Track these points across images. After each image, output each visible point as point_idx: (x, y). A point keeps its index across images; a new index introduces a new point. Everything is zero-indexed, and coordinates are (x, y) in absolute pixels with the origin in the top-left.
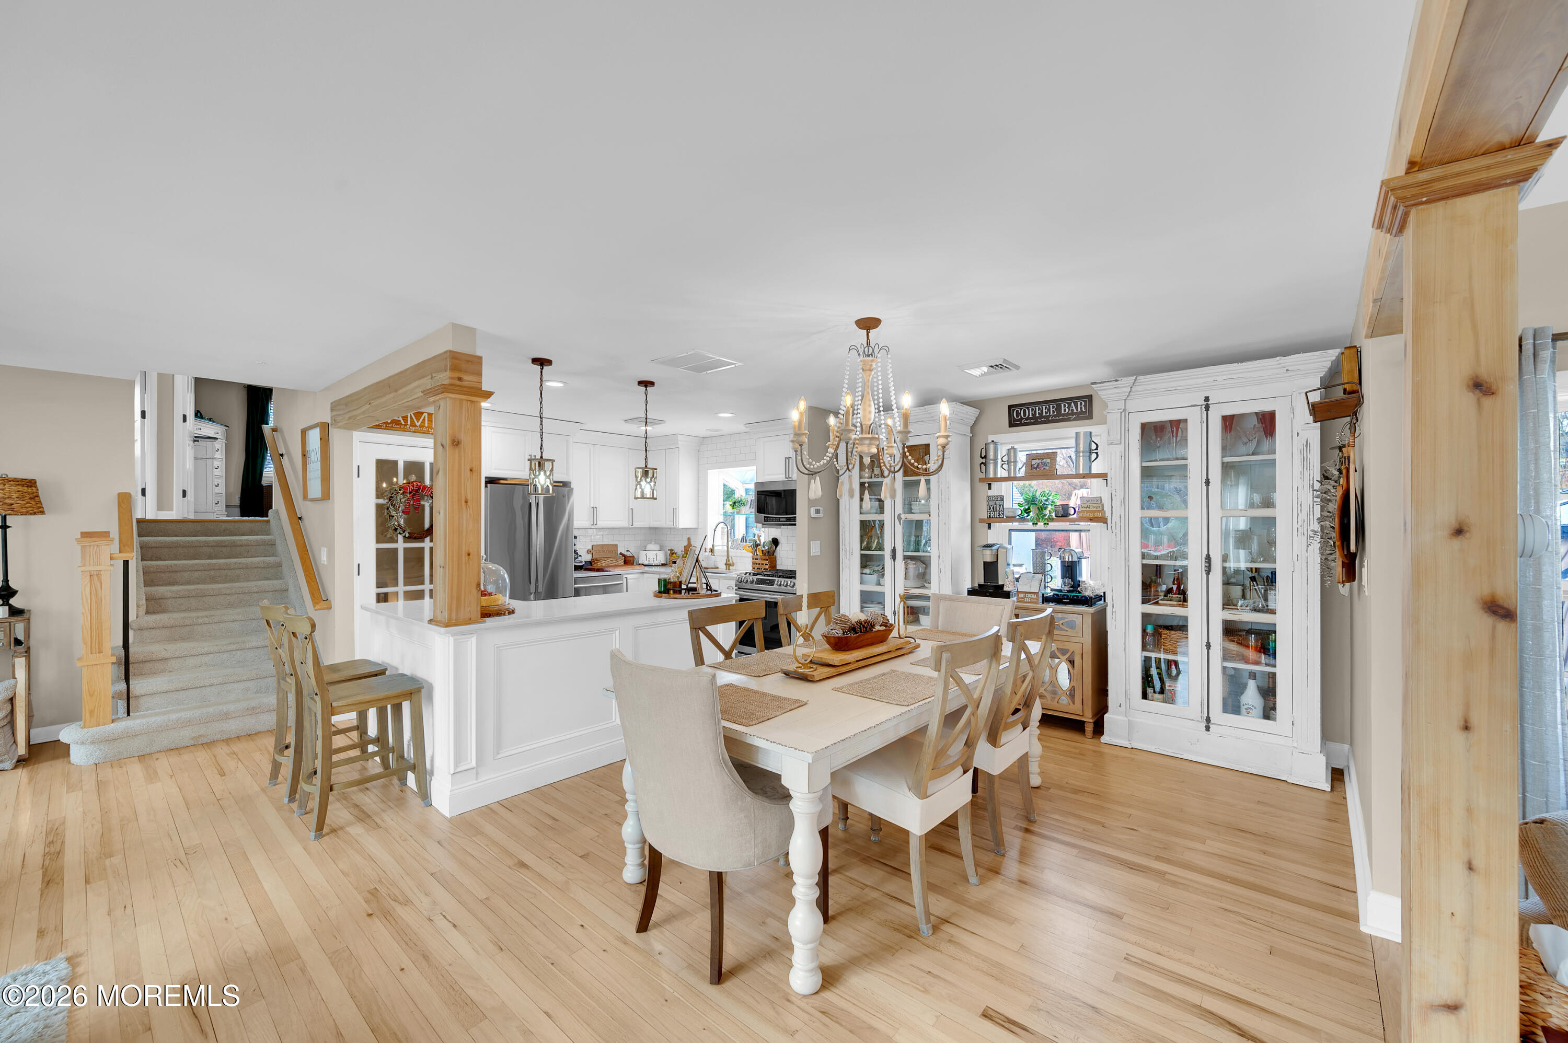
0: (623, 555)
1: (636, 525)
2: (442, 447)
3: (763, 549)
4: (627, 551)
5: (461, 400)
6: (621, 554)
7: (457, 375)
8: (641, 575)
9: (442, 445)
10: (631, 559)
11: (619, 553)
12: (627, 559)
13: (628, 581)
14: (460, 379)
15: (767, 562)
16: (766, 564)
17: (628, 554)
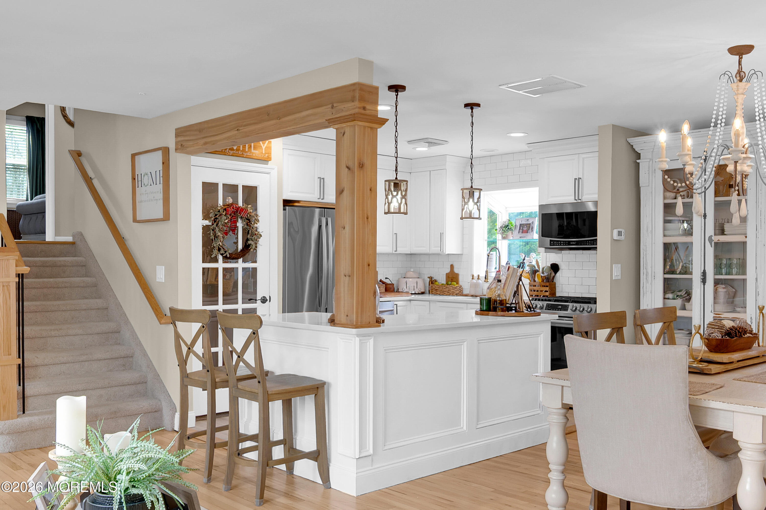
0: (383, 283)
1: (400, 250)
2: (347, 169)
3: (542, 275)
4: (386, 278)
5: (365, 127)
6: (381, 281)
7: (363, 105)
8: (409, 302)
9: (348, 167)
10: (391, 286)
11: (379, 280)
12: (388, 286)
13: (398, 308)
14: (364, 108)
15: (547, 289)
16: (546, 291)
17: (387, 281)
